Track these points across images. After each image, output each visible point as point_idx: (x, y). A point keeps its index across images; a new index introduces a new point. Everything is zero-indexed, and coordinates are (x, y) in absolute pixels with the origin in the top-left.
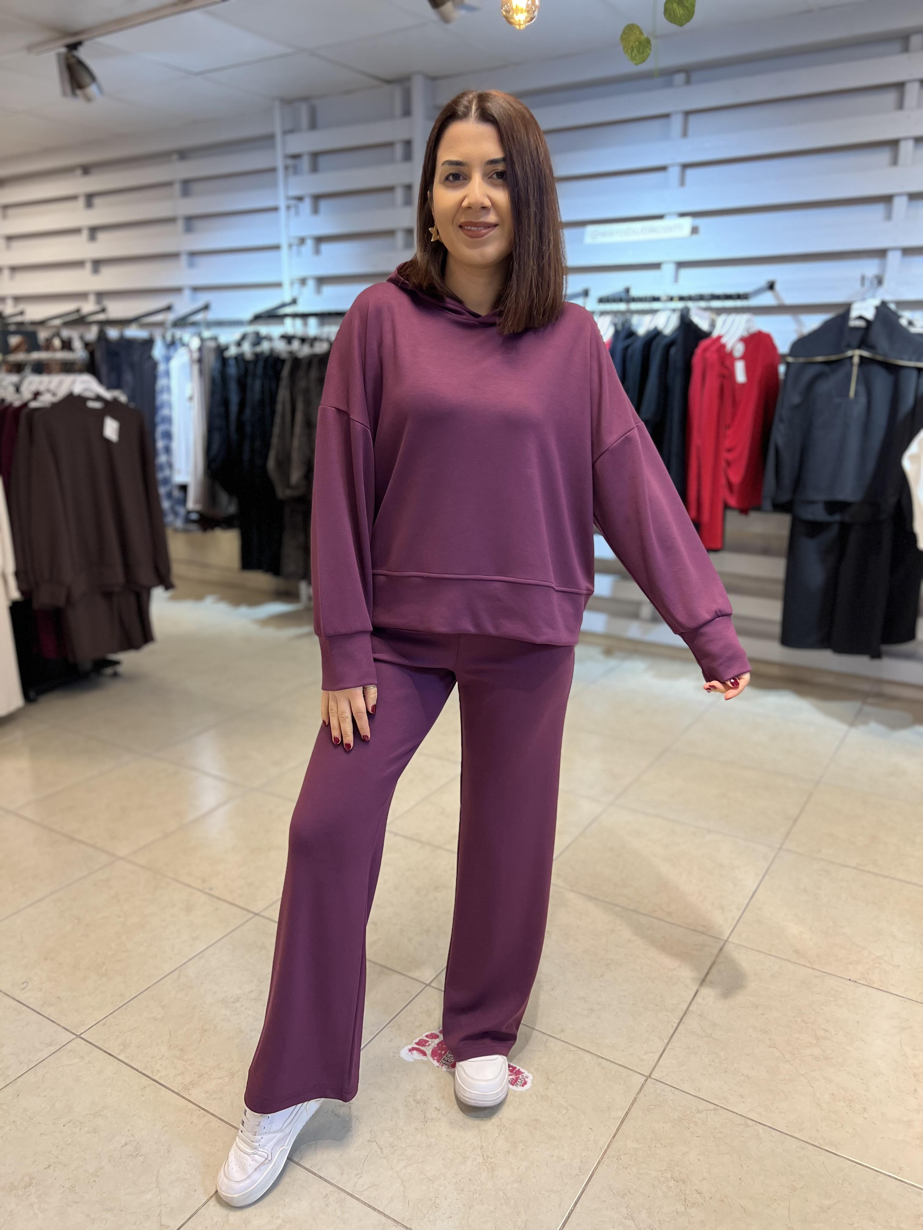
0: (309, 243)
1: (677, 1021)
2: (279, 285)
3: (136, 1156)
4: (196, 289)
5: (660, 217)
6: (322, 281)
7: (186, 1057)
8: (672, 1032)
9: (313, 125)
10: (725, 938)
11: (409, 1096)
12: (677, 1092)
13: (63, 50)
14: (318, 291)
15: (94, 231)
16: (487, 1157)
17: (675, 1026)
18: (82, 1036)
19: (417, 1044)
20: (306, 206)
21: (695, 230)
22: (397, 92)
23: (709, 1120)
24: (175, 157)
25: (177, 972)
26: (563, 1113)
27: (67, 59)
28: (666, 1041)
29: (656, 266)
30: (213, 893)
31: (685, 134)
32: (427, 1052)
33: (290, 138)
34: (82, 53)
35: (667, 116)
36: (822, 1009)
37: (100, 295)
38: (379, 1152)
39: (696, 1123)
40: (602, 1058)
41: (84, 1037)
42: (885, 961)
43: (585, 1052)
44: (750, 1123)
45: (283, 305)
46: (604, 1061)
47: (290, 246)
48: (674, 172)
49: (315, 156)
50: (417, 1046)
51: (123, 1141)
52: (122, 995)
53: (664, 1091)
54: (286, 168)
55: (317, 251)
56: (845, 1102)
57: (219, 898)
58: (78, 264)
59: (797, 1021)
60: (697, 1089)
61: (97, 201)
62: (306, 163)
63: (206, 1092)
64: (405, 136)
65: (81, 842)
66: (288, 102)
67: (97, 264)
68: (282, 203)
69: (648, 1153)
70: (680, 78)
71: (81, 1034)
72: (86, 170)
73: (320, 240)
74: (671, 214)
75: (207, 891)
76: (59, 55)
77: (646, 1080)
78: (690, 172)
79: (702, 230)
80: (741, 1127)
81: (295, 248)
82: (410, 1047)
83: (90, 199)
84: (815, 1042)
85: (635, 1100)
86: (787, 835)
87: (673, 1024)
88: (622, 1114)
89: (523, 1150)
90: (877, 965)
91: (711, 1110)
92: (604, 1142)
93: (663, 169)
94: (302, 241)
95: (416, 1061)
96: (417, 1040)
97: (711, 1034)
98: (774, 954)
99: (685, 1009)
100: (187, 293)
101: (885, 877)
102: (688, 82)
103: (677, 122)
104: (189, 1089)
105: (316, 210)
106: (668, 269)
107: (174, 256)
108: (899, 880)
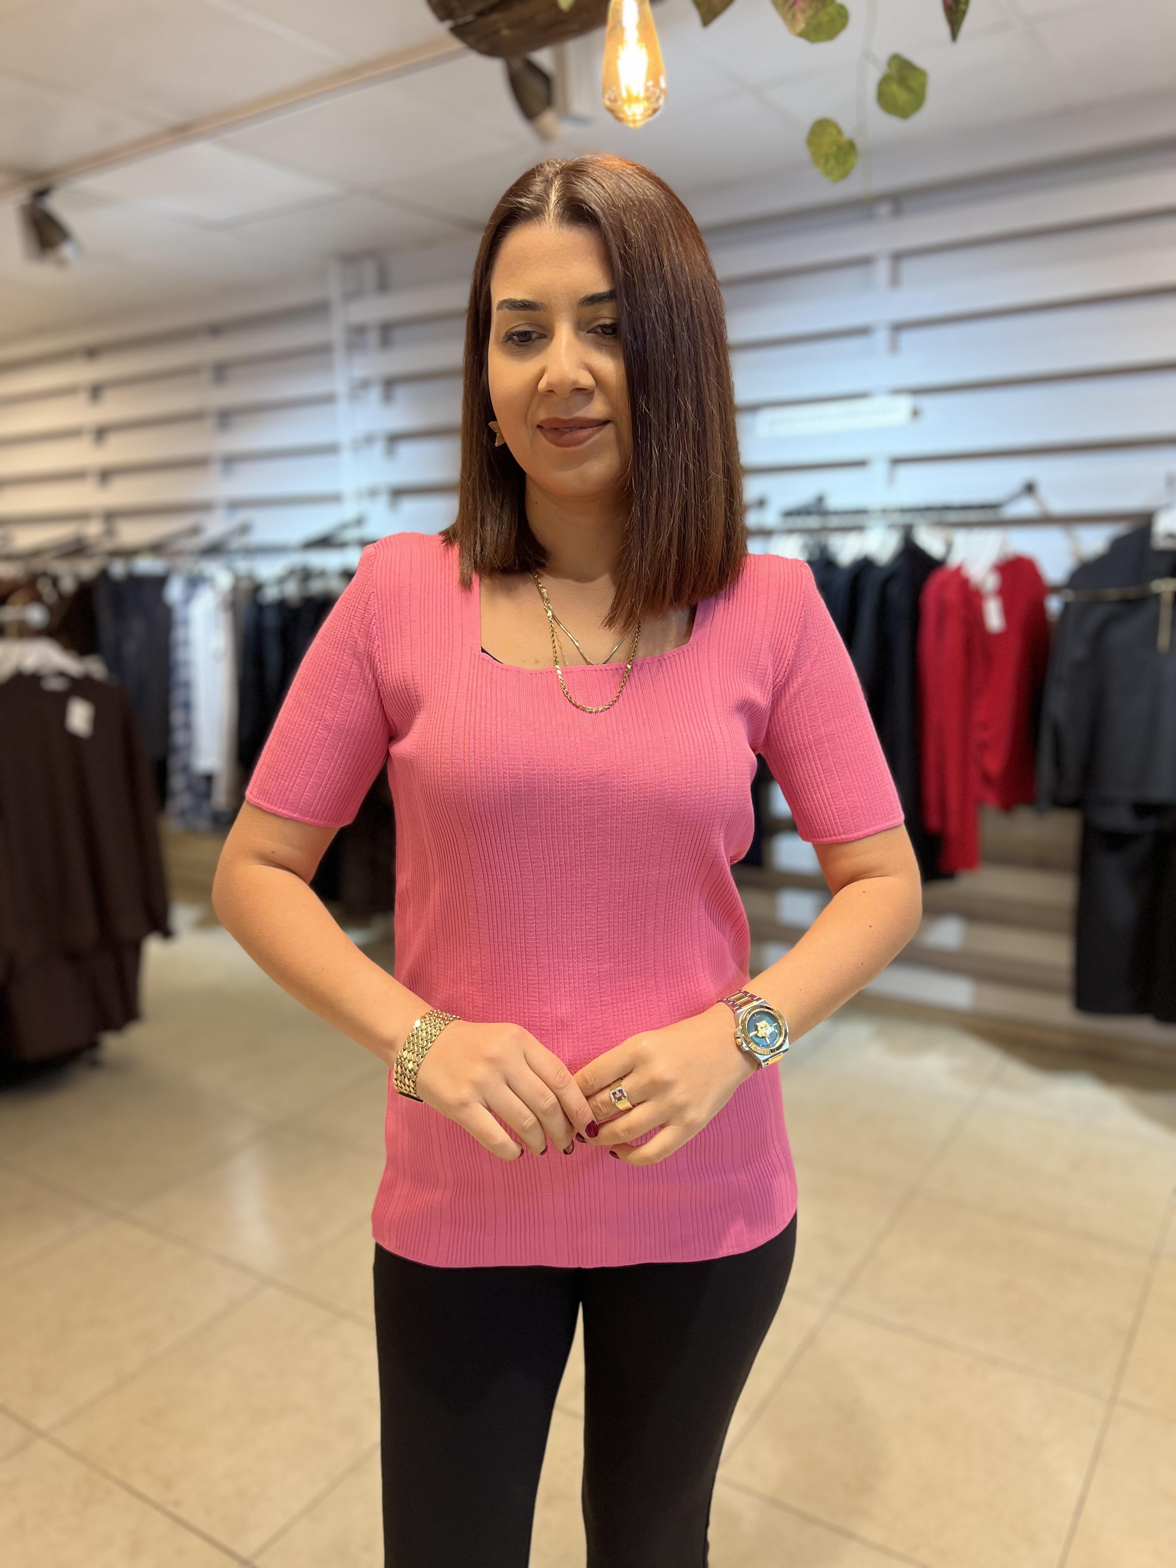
0: (380, 443)
2: (337, 498)
4: (234, 505)
5: (863, 396)
6: (398, 493)
9: (383, 287)
13: (27, 198)
14: (393, 508)
15: (101, 433)
20: (374, 394)
21: (915, 414)
24: (205, 334)
27: (30, 212)
29: (860, 464)
30: (177, 1512)
31: (895, 283)
33: (353, 304)
34: (53, 204)
37: (109, 515)
45: (344, 526)
47: (354, 447)
48: (882, 337)
54: (348, 345)
55: (391, 454)
58: (79, 475)
61: (106, 394)
62: (373, 338)
66: (349, 259)
67: (106, 475)
68: (341, 391)
70: (884, 209)
72: (92, 353)
73: (394, 439)
74: (879, 391)
76: (21, 204)
78: (905, 335)
79: (926, 412)
81: (360, 449)
83: (96, 391)
93: (865, 331)
94: (370, 439)
100: (222, 511)
102: (897, 212)
103: (882, 270)
105: (388, 400)
106: (879, 469)
107: (202, 462)
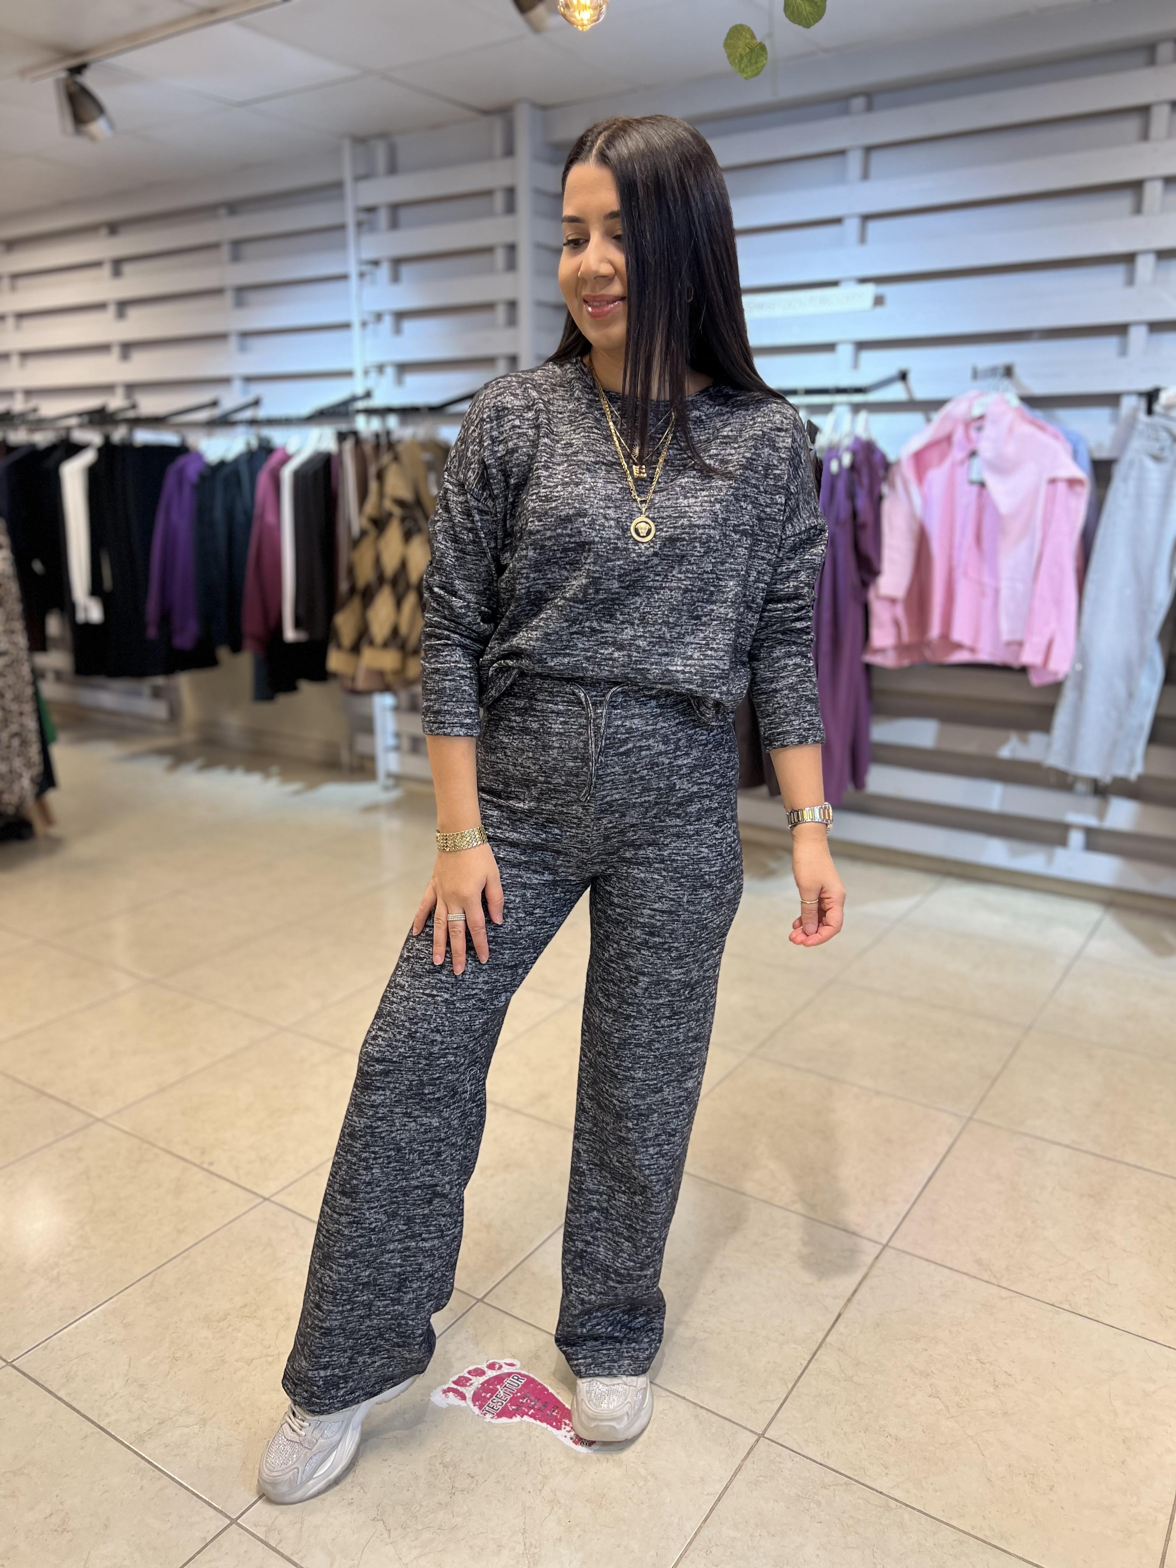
0: (388, 320)
1: (808, 1358)
2: (348, 374)
3: (62, 1532)
4: (249, 379)
5: (834, 284)
6: (403, 368)
7: (146, 1396)
8: (800, 1372)
9: (393, 169)
10: (884, 1242)
11: (436, 1456)
12: (798, 1458)
13: (63, 75)
14: (399, 381)
15: (123, 306)
16: (531, 1545)
17: (805, 1363)
18: (14, 1363)
19: (455, 1383)
20: (384, 271)
21: (879, 301)
22: (498, 124)
23: (838, 1499)
24: (222, 211)
25: (150, 1277)
26: (641, 1484)
27: (67, 87)
28: (790, 1386)
29: (829, 347)
30: (212, 1168)
31: (865, 175)
32: (467, 1395)
33: (364, 186)
34: (89, 79)
35: (842, 153)
36: (1006, 1344)
37: (131, 388)
38: (386, 1535)
39: (819, 1504)
40: (702, 1407)
41: (17, 1366)
42: (1099, 1278)
43: (680, 1399)
44: (893, 1504)
45: (354, 399)
46: (704, 1411)
47: (364, 324)
48: (852, 226)
49: (395, 208)
50: (455, 1387)
51: (48, 1511)
52: (74, 1308)
53: (779, 1455)
54: (359, 225)
55: (398, 330)
56: (1026, 1476)
57: (220, 1177)
58: (102, 348)
59: (971, 1360)
60: (826, 1454)
61: (127, 268)
62: (383, 217)
63: (167, 1446)
64: (505, 182)
65: (51, 1097)
66: (360, 140)
67: (127, 348)
68: (353, 269)
69: (750, 1544)
70: (858, 103)
71: (14, 1360)
72: (113, 228)
73: (400, 316)
74: (848, 279)
75: (205, 1166)
76: (58, 81)
77: (757, 1441)
78: (873, 226)
79: (889, 300)
80: (882, 1510)
81: (371, 327)
82: (445, 1387)
83: (118, 265)
84: (991, 1390)
85: (739, 1468)
86: (982, 1100)
87: (803, 1362)
88: (719, 1488)
89: (579, 1536)
90: (1086, 1283)
91: (841, 1485)
92: (690, 1529)
93: (837, 221)
94: (379, 317)
95: (451, 1408)
96: (455, 1378)
97: (852, 1376)
98: (949, 1265)
99: (820, 1341)
100: (237, 385)
101: (1109, 1159)
102: (870, 108)
103: (854, 161)
104: (144, 1441)
105: (395, 278)
106: (845, 352)
107: (220, 337)
108: (1127, 1164)
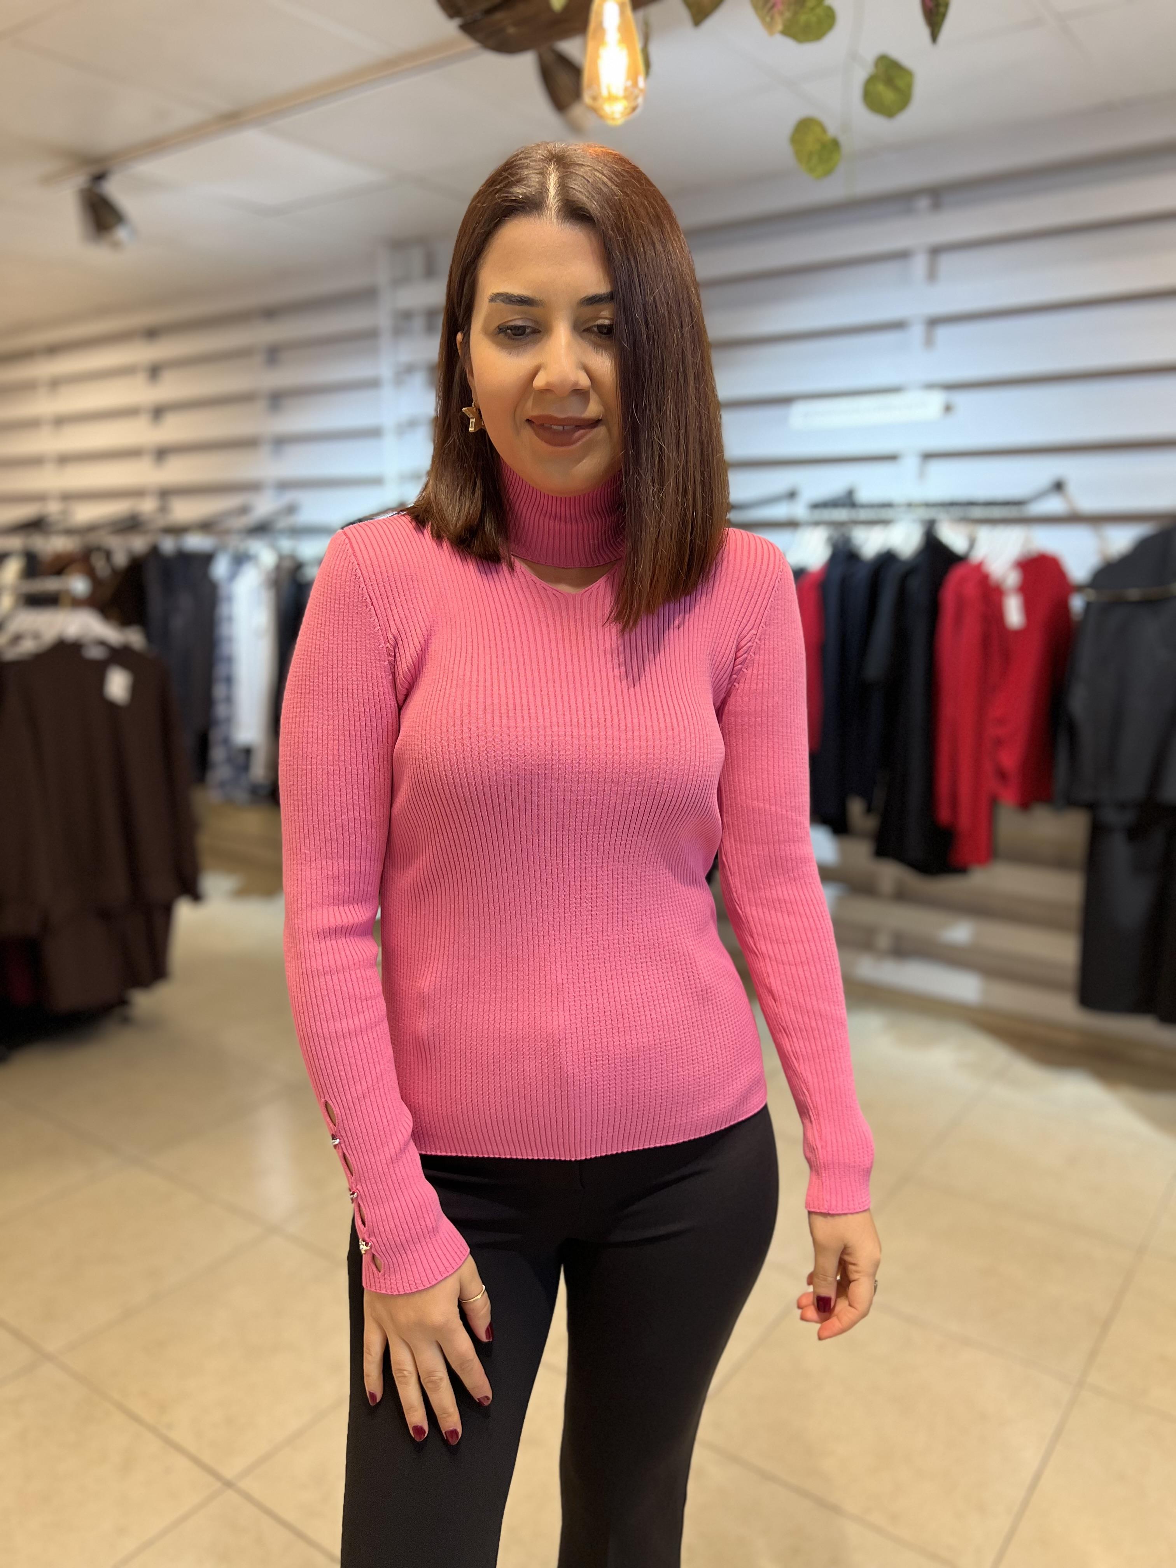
2: (381, 482)
4: (284, 486)
5: (896, 390)
9: (430, 274)
13: (84, 183)
15: (158, 412)
20: (419, 379)
21: (948, 409)
24: (259, 316)
27: (87, 195)
29: (891, 458)
31: (932, 277)
33: (401, 290)
34: (110, 187)
35: (906, 254)
37: (164, 493)
48: (917, 332)
49: (432, 313)
54: (396, 331)
57: (177, 1447)
58: (137, 452)
61: (164, 374)
62: (419, 323)
66: (397, 245)
67: (162, 453)
68: (386, 375)
70: (923, 203)
72: (152, 334)
74: (913, 386)
75: (160, 1429)
76: (80, 187)
78: (941, 330)
79: (959, 408)
83: (155, 371)
93: (901, 325)
102: (936, 207)
103: (919, 264)
106: (910, 463)
107: (253, 443)
